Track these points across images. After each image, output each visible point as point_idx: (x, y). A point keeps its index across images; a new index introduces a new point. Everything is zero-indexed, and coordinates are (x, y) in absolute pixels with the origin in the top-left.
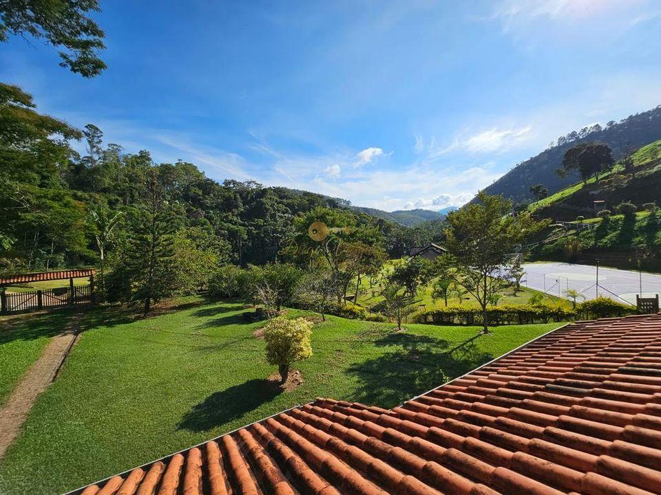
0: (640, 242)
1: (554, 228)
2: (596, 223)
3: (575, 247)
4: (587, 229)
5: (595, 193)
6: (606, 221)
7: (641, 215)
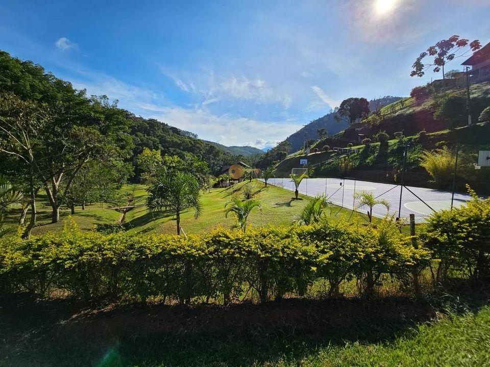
0: (393, 161)
1: (332, 153)
2: (361, 148)
3: (346, 165)
4: (354, 153)
5: (359, 129)
6: (368, 147)
7: (392, 142)
